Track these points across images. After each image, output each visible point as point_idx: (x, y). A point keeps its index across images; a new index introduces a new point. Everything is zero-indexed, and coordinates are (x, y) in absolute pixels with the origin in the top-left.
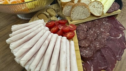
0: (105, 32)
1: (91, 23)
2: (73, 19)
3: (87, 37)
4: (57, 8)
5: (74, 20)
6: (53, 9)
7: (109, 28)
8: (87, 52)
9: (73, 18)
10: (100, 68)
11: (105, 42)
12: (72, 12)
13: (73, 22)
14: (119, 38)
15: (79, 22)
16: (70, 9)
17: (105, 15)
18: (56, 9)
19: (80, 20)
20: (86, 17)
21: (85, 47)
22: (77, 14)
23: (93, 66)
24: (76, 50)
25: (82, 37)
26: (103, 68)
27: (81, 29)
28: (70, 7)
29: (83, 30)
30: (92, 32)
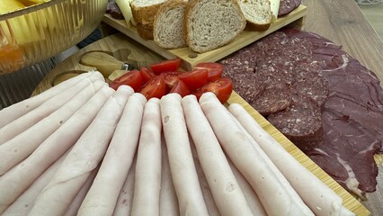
0: (305, 61)
1: (251, 51)
2: (197, 48)
3: (266, 85)
4: (115, 46)
5: (203, 52)
6: (102, 51)
7: (308, 49)
8: (298, 120)
9: (198, 42)
10: (364, 152)
11: (322, 81)
12: (190, 24)
13: (200, 58)
14: (344, 65)
15: (217, 55)
16: (176, 21)
17: (278, 23)
18: (114, 50)
19: (219, 47)
20: (235, 34)
21: (284, 110)
22: (208, 27)
23: (341, 157)
24: (265, 128)
25: (253, 90)
26: (371, 148)
27: (235, 71)
28: (174, 13)
29: (244, 72)
30: (273, 70)
